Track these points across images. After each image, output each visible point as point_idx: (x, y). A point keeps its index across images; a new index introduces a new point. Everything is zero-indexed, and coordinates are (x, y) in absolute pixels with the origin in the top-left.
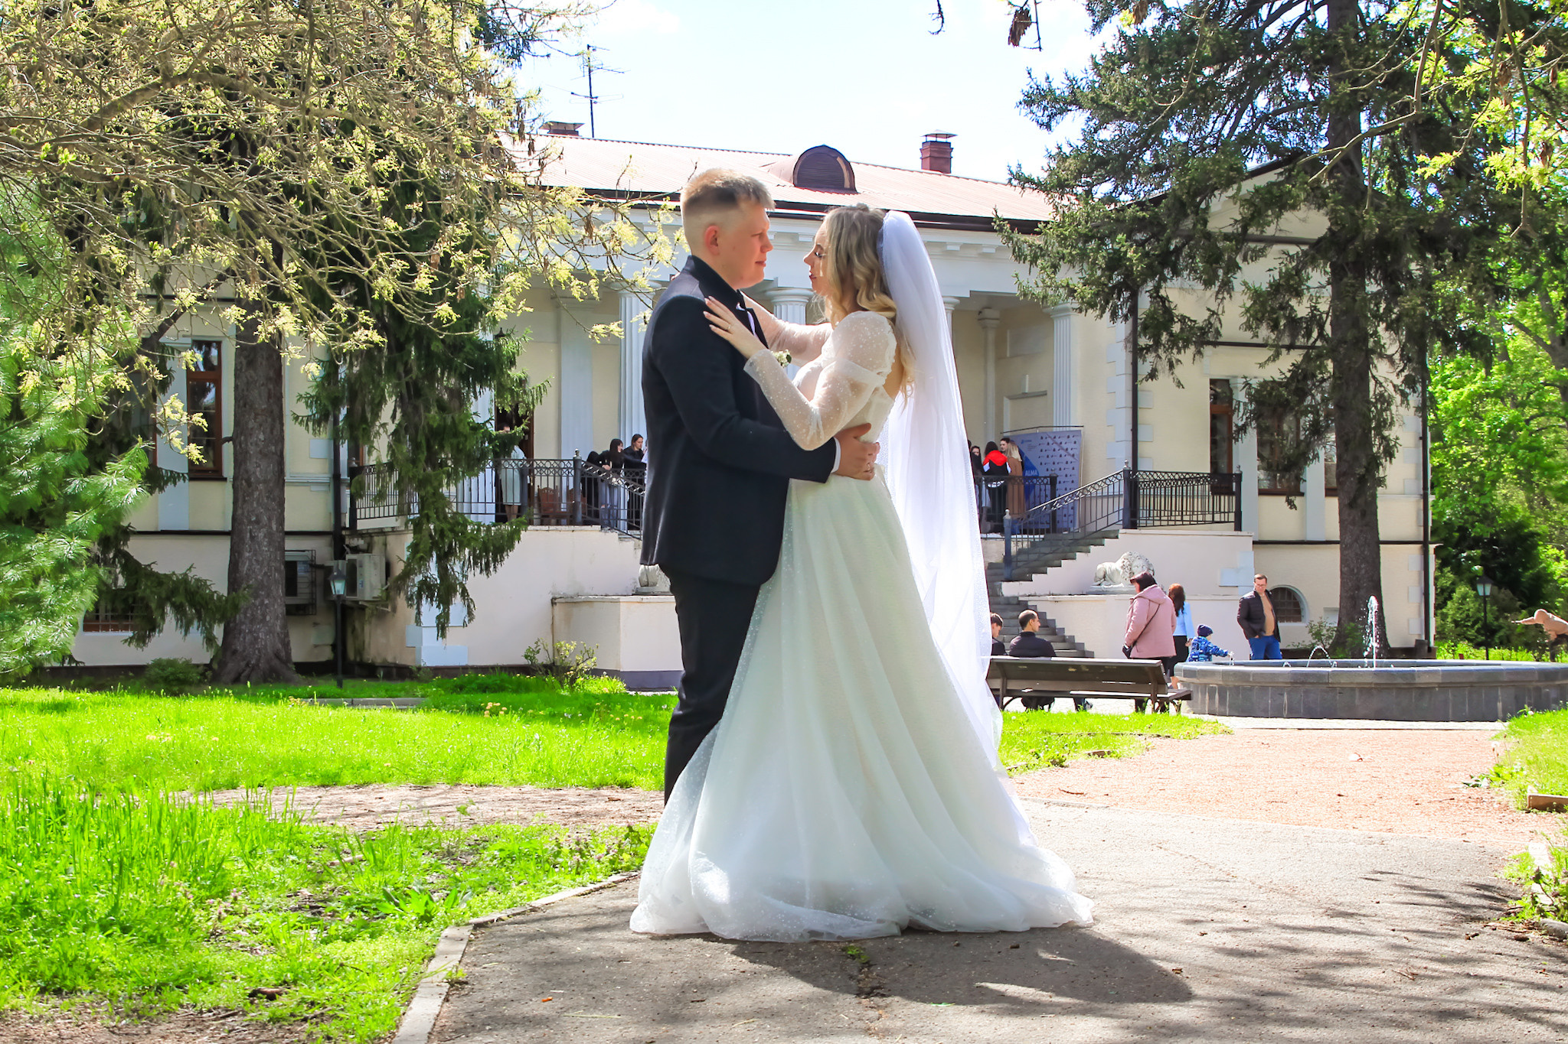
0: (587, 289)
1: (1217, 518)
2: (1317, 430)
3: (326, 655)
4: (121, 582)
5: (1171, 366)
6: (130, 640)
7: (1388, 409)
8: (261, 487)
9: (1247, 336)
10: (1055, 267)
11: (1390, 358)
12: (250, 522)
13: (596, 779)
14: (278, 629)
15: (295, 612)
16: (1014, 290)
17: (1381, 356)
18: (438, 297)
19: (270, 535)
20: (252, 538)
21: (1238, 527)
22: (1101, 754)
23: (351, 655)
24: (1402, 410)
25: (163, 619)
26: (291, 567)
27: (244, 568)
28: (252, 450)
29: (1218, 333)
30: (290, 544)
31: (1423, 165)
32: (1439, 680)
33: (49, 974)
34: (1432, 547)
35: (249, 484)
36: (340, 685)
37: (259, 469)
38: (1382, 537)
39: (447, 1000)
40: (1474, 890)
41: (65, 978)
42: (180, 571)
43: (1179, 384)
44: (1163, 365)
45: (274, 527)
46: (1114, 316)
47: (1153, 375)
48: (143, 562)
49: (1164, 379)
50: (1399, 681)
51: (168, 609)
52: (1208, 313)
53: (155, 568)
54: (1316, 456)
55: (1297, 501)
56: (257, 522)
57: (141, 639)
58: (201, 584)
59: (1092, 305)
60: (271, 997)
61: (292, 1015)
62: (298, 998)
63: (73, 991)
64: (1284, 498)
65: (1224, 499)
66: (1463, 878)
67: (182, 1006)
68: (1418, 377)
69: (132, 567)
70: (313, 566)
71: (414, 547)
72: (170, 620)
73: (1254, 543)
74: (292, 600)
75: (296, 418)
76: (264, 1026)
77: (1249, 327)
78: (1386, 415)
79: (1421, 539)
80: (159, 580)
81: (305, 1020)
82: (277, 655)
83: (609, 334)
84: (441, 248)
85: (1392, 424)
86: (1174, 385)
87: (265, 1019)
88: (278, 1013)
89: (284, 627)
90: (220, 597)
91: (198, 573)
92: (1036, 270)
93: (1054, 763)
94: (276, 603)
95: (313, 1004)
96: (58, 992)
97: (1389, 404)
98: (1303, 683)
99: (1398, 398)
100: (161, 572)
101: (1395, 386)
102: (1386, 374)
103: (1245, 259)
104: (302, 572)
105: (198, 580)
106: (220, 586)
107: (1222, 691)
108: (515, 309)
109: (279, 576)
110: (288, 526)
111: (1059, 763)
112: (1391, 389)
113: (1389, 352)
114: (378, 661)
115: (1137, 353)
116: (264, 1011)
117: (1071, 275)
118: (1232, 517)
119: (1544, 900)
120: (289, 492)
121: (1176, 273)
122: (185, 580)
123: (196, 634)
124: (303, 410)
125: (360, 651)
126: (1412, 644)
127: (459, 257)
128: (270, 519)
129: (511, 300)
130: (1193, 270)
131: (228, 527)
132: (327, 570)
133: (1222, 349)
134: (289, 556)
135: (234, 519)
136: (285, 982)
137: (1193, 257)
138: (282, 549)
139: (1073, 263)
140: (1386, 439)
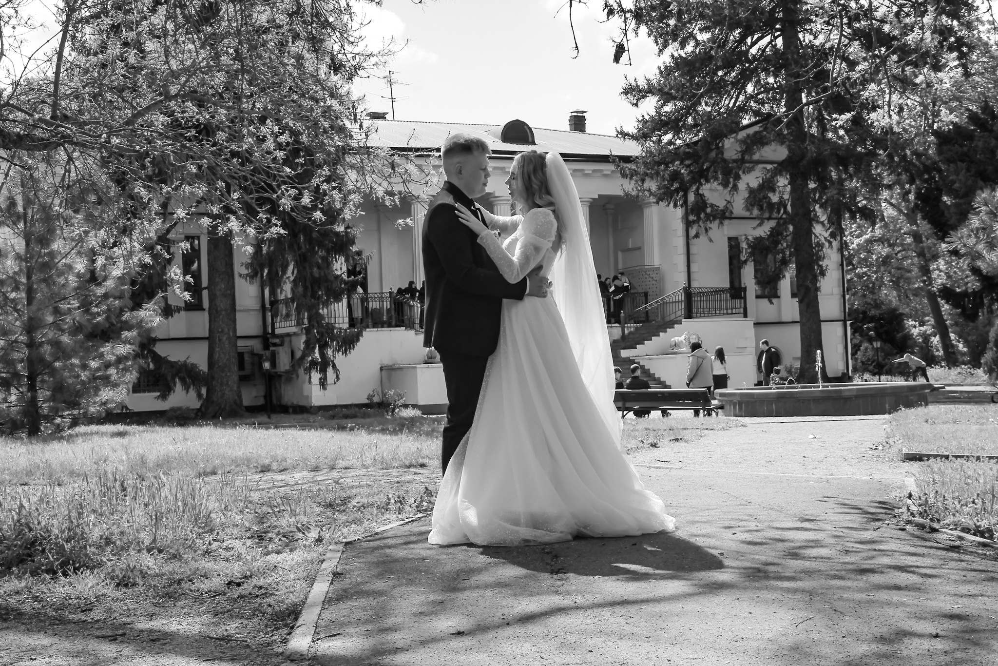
0: (394, 201)
1: (734, 311)
2: (785, 263)
3: (261, 402)
4: (152, 366)
5: (707, 231)
6: (158, 397)
7: (822, 250)
8: (223, 313)
9: (747, 214)
10: (643, 181)
11: (822, 223)
12: (219, 332)
13: (407, 463)
14: (235, 388)
15: (244, 379)
16: (621, 193)
17: (818, 222)
18: (315, 208)
19: (229, 338)
20: (220, 340)
21: (745, 316)
22: (677, 440)
23: (275, 401)
24: (829, 251)
25: (175, 385)
26: (241, 355)
27: (216, 356)
28: (218, 293)
29: (732, 212)
30: (240, 343)
31: (835, 119)
32: (855, 393)
33: (121, 576)
34: (849, 323)
35: (217, 312)
36: (269, 417)
37: (222, 304)
38: (822, 318)
39: (332, 583)
40: (876, 505)
41: (129, 578)
42: (182, 359)
43: (711, 240)
44: (703, 231)
45: (231, 334)
46: (675, 206)
47: (697, 236)
48: (163, 355)
49: (703, 238)
50: (834, 395)
51: (177, 380)
52: (726, 202)
53: (169, 359)
54: (784, 276)
55: (774, 300)
56: (222, 331)
57: (164, 397)
58: (194, 366)
59: (663, 201)
60: (239, 585)
61: (250, 594)
62: (253, 585)
63: (134, 584)
64: (768, 300)
65: (738, 302)
66: (871, 498)
67: (191, 591)
68: (838, 232)
69: (156, 358)
70: (252, 354)
71: (307, 343)
72: (179, 387)
73: (755, 324)
74: (242, 373)
75: (240, 275)
76: (235, 600)
77: (748, 210)
78: (821, 253)
79: (843, 319)
80: (172, 365)
81: (257, 596)
82: (235, 402)
83: (406, 224)
84: (315, 182)
85: (824, 258)
86: (708, 241)
87: (236, 596)
88: (243, 593)
89: (239, 387)
90: (204, 373)
91: (192, 360)
92: (633, 182)
93: (652, 445)
94: (234, 376)
95: (261, 588)
96: (126, 585)
97: (822, 248)
98: (783, 398)
99: (827, 244)
100: (173, 360)
101: (825, 238)
102: (820, 232)
103: (744, 173)
104: (247, 357)
105: (192, 364)
106: (204, 367)
107: (740, 403)
108: (355, 213)
109: (235, 360)
110: (238, 334)
111: (654, 445)
112: (823, 239)
113: (822, 220)
114: (289, 404)
115: (688, 224)
116: (236, 593)
117: (652, 185)
118: (742, 310)
119: (914, 508)
120: (239, 316)
121: (707, 181)
122: (185, 364)
123: (192, 393)
124: (244, 271)
125: (279, 398)
126: (840, 375)
127: (325, 186)
128: (229, 330)
129: (354, 209)
130: (716, 179)
131: (207, 335)
132: (260, 357)
133: (734, 221)
134: (240, 350)
135: (210, 330)
136: (246, 577)
137: (716, 172)
138: (236, 346)
139: (652, 178)
140: (821, 266)
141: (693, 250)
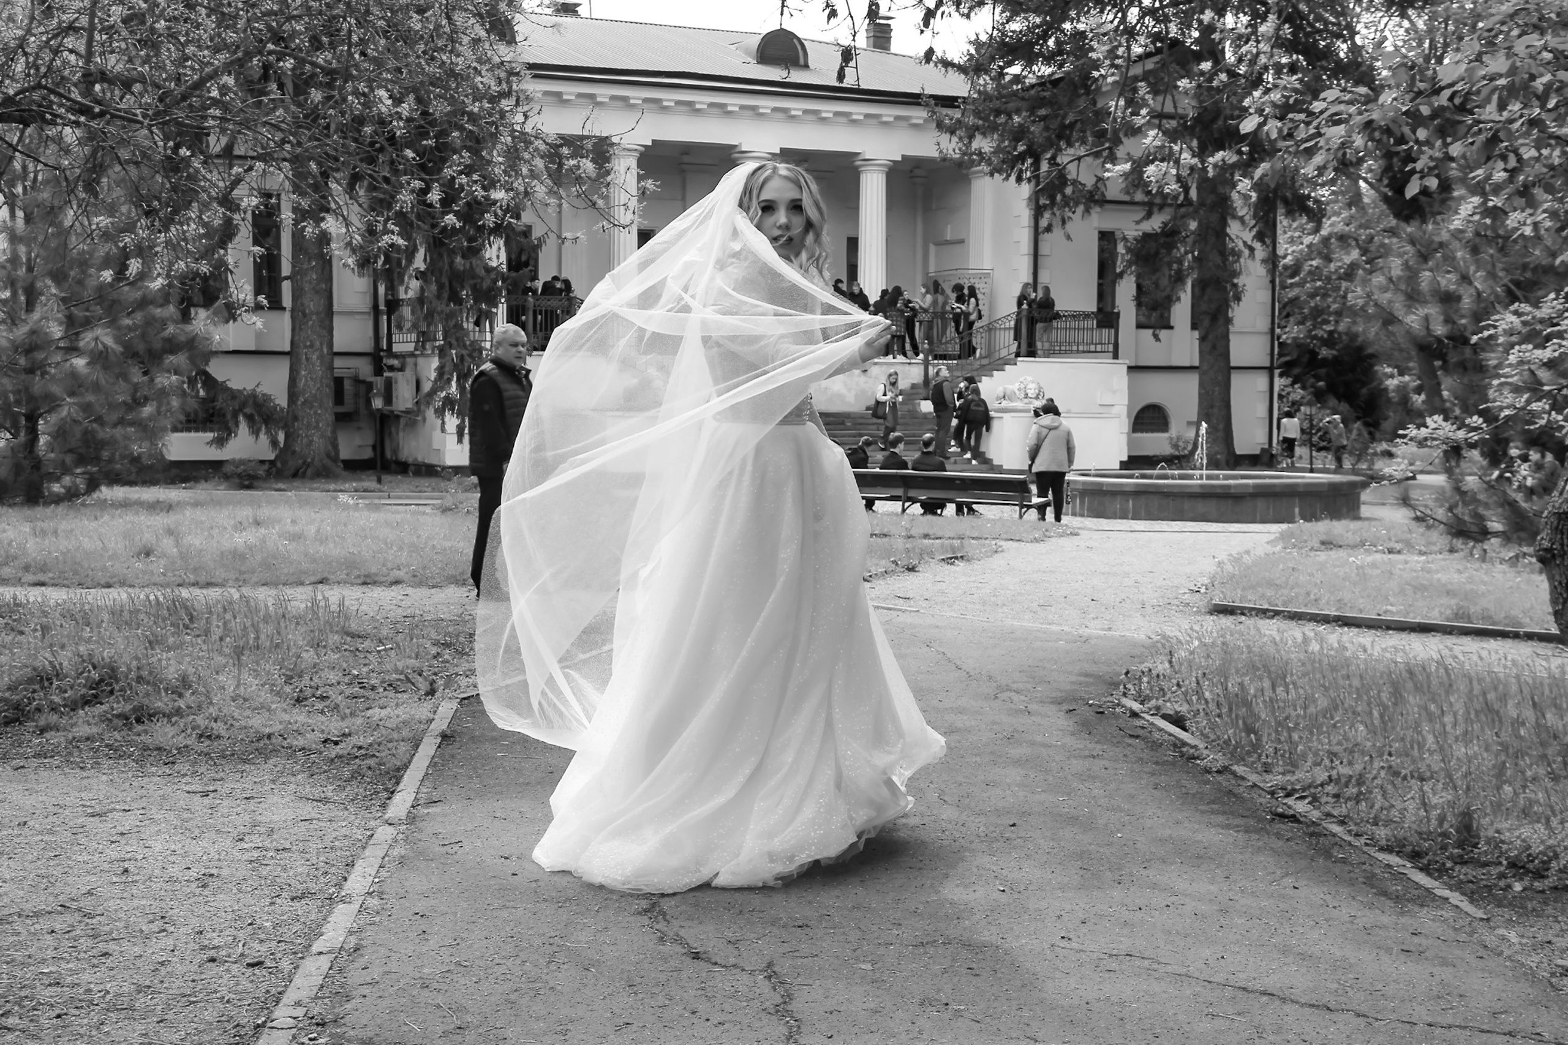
1: (1099, 348)
2: (1179, 279)
3: (367, 454)
4: (202, 394)
5: (1064, 222)
6: (211, 443)
7: (1237, 261)
8: (314, 317)
9: (1127, 198)
10: (971, 137)
11: (1242, 220)
12: (306, 347)
14: (329, 434)
15: (343, 419)
16: (936, 155)
17: (1234, 217)
19: (321, 357)
20: (307, 359)
21: (1116, 356)
22: (955, 559)
23: (388, 454)
24: (1249, 262)
25: (237, 426)
26: (339, 382)
27: (301, 384)
28: (307, 287)
29: (1103, 195)
30: (338, 362)
34: (1277, 372)
35: (305, 315)
36: (379, 481)
37: (312, 304)
38: (1233, 364)
39: (439, 747)
42: (250, 388)
43: (1069, 238)
44: (1057, 222)
45: (325, 349)
46: (1019, 180)
47: (1049, 229)
48: (220, 379)
49: (1057, 233)
51: (241, 418)
52: (1094, 180)
53: (229, 384)
54: (1179, 299)
55: (1163, 334)
56: (311, 346)
57: (220, 442)
58: (267, 398)
59: (999, 171)
60: (336, 743)
61: (349, 754)
62: (352, 744)
64: (1150, 331)
65: (1105, 331)
67: (283, 747)
68: (1267, 233)
69: (209, 381)
70: (357, 381)
71: (441, 370)
72: (243, 428)
73: (1129, 368)
74: (340, 409)
76: (332, 760)
77: (1128, 193)
78: (1236, 266)
79: (1268, 364)
80: (233, 394)
81: (356, 757)
82: (328, 455)
85: (1240, 273)
86: (1064, 239)
88: (341, 753)
89: (334, 432)
90: (282, 409)
91: (264, 389)
92: (955, 139)
93: (908, 569)
94: (325, 414)
95: (360, 748)
97: (1239, 257)
98: (1146, 492)
99: (1246, 252)
100: (235, 387)
101: (1245, 243)
102: (1239, 233)
103: (1126, 135)
104: (347, 385)
105: (264, 395)
106: (282, 401)
109: (328, 391)
110: (335, 350)
111: (911, 569)
112: (1241, 245)
113: (1240, 214)
114: (410, 460)
115: (1038, 212)
116: (334, 751)
117: (984, 144)
118: (1111, 347)
120: (337, 322)
121: (1070, 144)
122: (253, 395)
123: (264, 439)
124: (349, 258)
125: (395, 451)
126: (1258, 452)
128: (321, 343)
130: (1084, 142)
131: (287, 348)
132: (369, 386)
133: (1108, 206)
134: (337, 373)
135: (292, 343)
136: (344, 735)
137: (1084, 131)
138: (331, 368)
139: (984, 134)
140: (1235, 286)
141: (1044, 249)
